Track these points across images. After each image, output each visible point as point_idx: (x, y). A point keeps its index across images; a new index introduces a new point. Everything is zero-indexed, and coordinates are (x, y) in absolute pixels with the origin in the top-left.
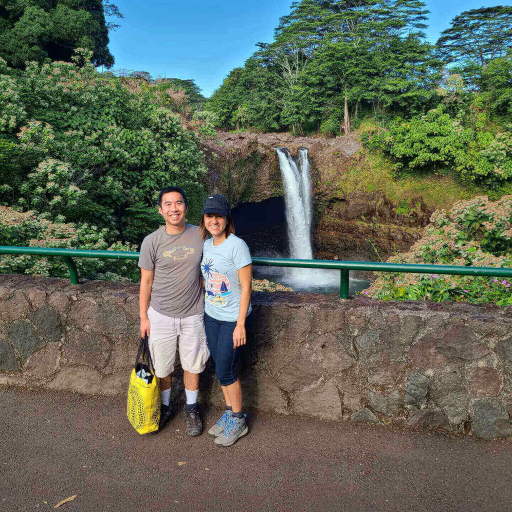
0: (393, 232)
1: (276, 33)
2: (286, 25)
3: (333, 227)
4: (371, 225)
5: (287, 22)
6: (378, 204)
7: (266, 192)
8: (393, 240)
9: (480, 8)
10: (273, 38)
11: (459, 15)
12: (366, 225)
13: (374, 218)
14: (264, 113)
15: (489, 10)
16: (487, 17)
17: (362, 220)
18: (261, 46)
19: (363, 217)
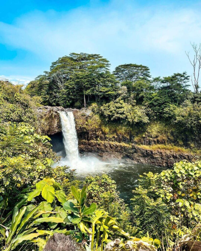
0: (106, 144)
1: (51, 68)
2: (55, 66)
3: (83, 143)
4: (98, 142)
5: (54, 64)
6: (100, 134)
7: (56, 130)
8: (107, 147)
9: (124, 64)
10: (50, 70)
11: (118, 66)
12: (95, 142)
13: (98, 139)
14: (49, 99)
15: (128, 65)
16: (127, 68)
17: (94, 140)
18: (46, 73)
19: (94, 139)
